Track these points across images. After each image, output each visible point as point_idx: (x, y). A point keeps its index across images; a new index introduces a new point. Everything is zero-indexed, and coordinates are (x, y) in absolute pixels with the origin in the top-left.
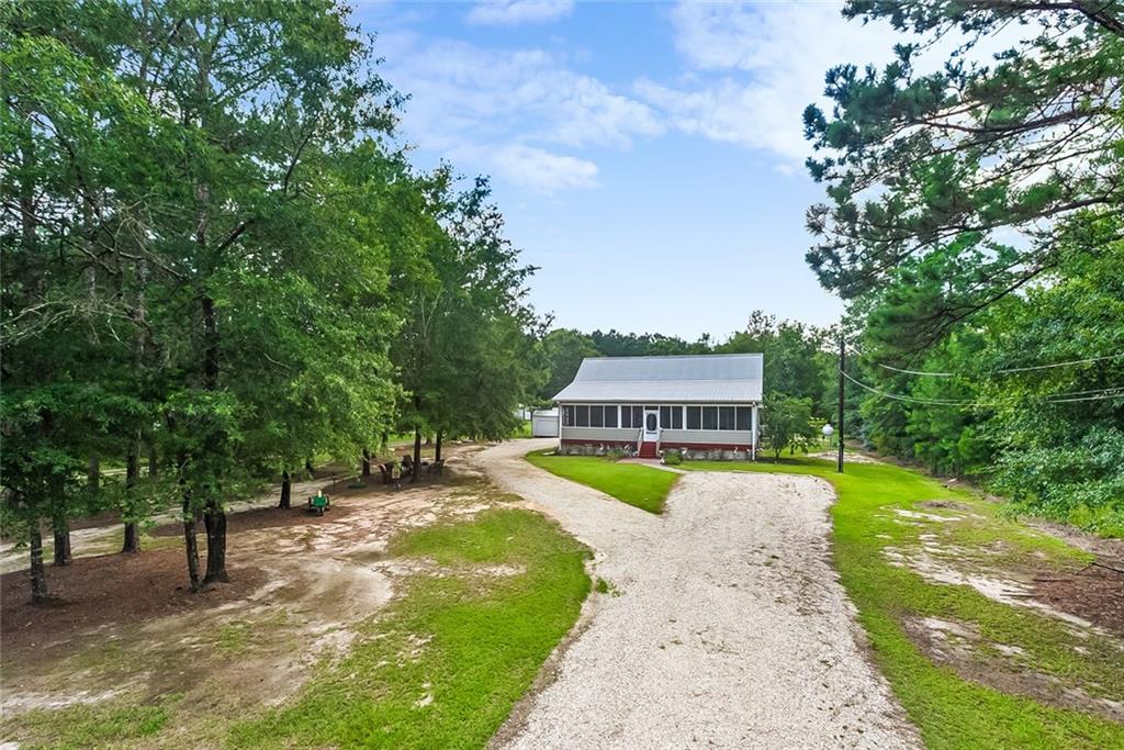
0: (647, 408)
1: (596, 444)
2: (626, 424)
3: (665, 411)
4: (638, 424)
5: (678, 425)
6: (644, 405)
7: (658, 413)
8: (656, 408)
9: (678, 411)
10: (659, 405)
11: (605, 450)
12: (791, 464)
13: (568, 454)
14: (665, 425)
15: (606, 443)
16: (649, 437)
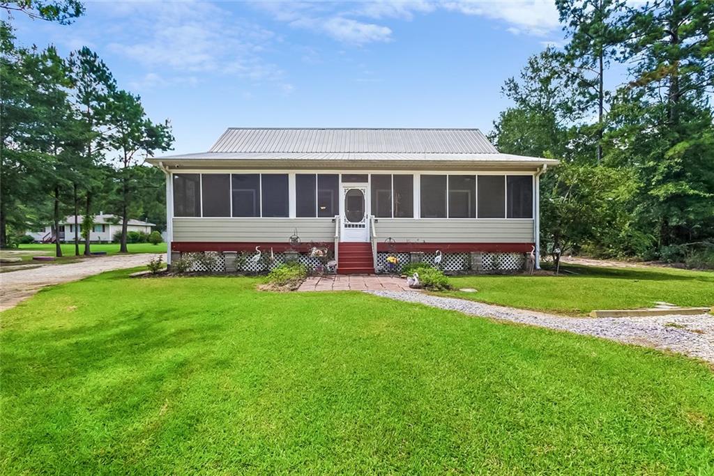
0: (347, 178)
1: (244, 249)
2: (305, 210)
3: (380, 183)
4: (331, 211)
5: (405, 211)
6: (340, 172)
7: (366, 188)
8: (363, 178)
9: (404, 184)
10: (370, 173)
11: (266, 261)
12: (569, 274)
13: (181, 271)
14: (381, 210)
15: (265, 247)
16: (349, 234)
